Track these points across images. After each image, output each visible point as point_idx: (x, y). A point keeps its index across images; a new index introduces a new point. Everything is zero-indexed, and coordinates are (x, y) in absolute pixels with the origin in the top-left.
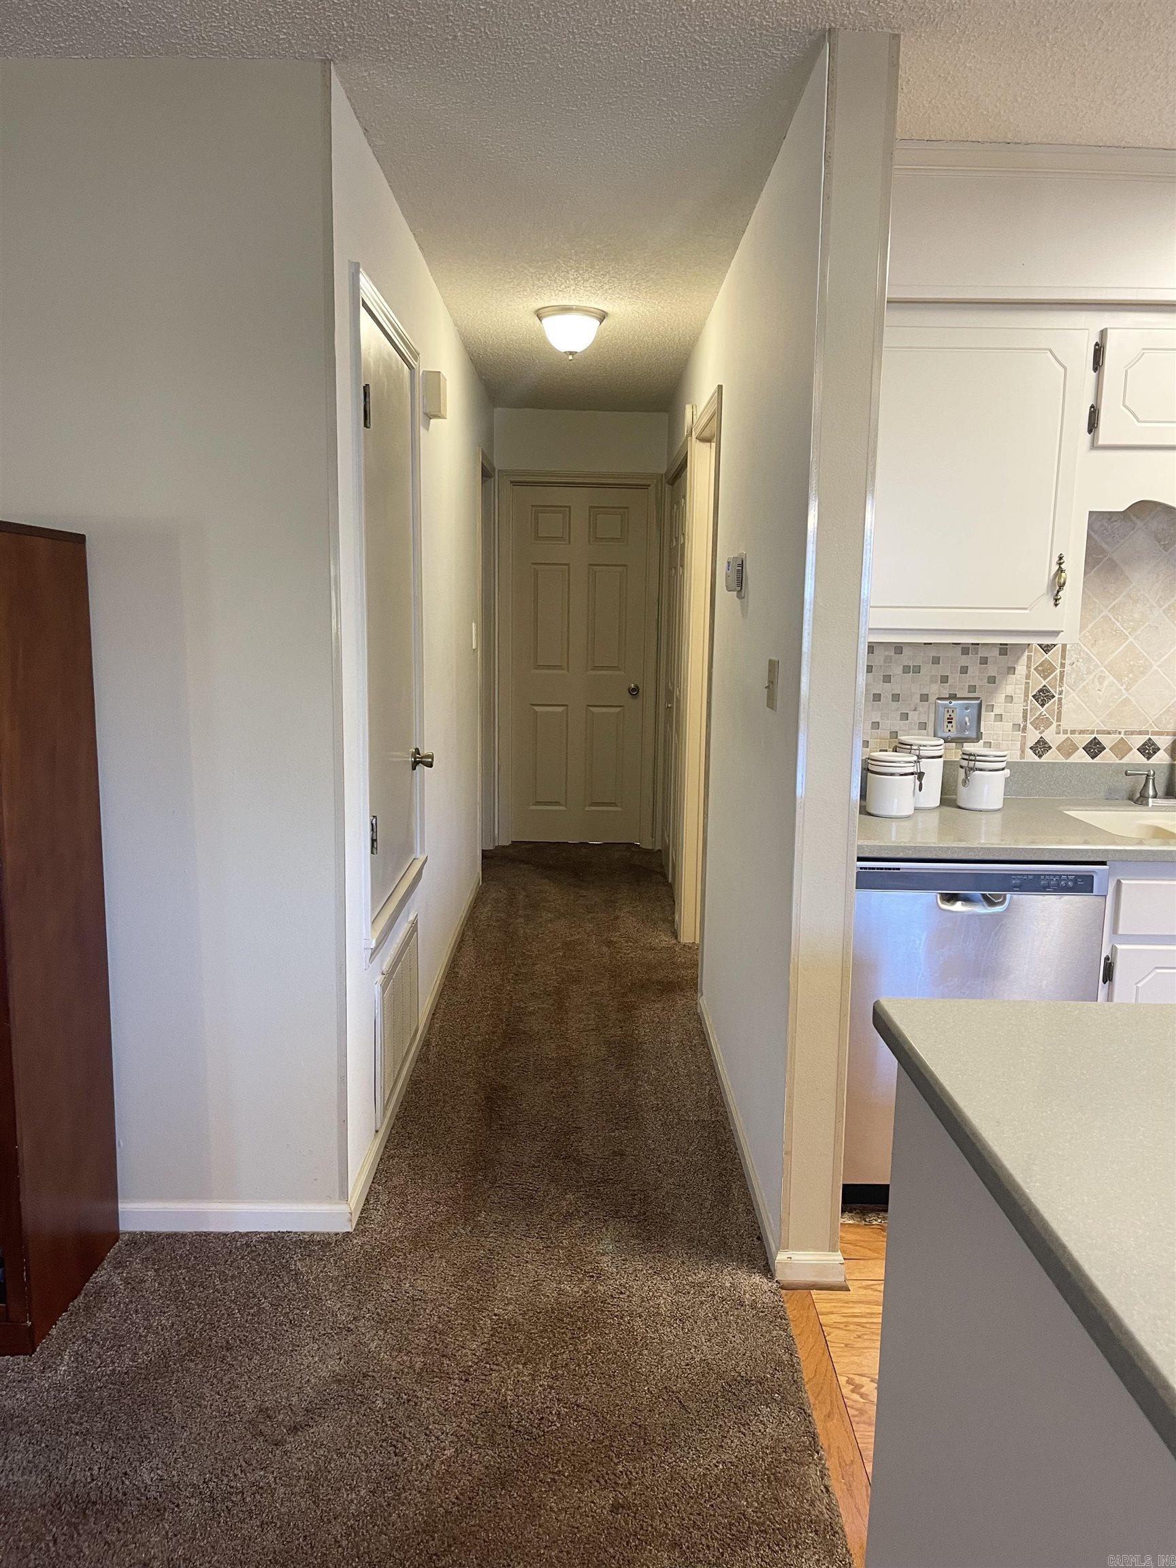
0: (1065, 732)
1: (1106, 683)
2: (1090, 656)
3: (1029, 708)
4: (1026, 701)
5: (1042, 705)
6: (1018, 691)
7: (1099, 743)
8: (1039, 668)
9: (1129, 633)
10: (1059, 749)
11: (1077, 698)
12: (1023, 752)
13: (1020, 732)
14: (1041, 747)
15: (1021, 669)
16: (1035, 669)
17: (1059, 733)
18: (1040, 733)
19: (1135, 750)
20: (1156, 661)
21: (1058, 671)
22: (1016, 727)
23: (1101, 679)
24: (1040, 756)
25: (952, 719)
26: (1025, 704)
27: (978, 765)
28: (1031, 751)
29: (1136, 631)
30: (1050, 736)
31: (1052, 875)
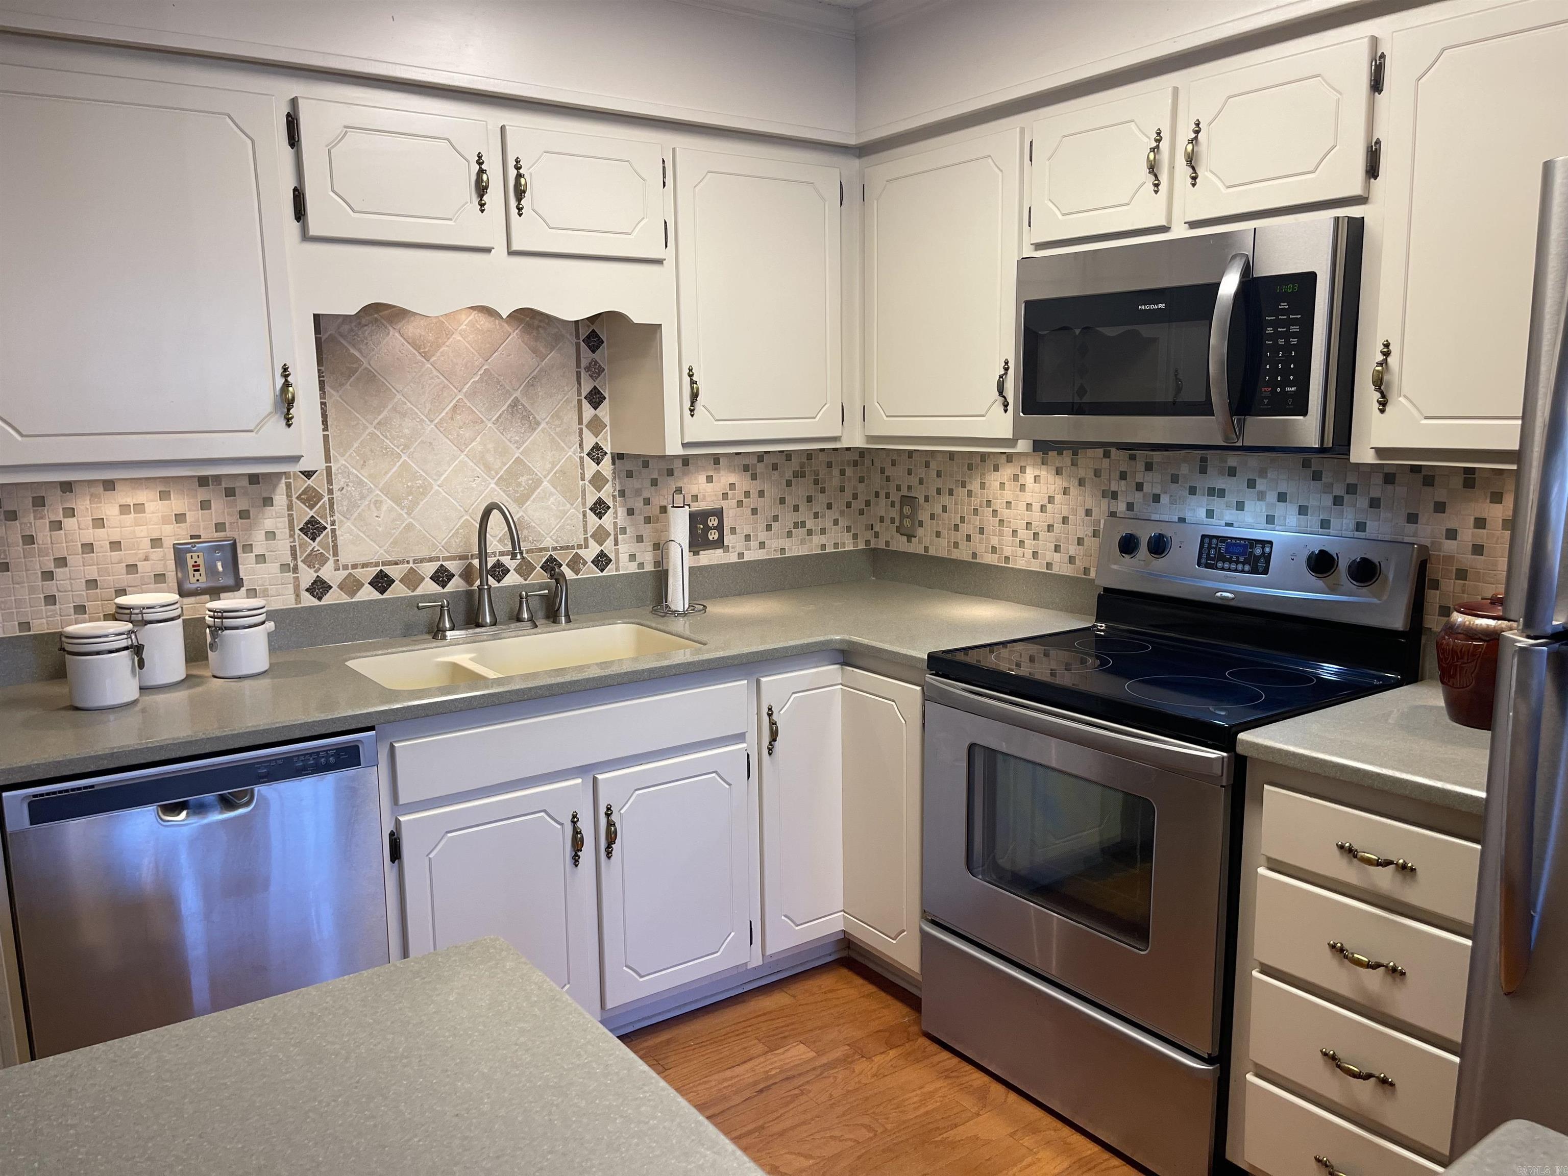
0: (345, 567)
1: (384, 508)
2: (361, 480)
3: (297, 544)
4: (292, 536)
5: (314, 539)
6: (279, 525)
7: (387, 576)
8: (303, 497)
9: (401, 451)
10: (341, 587)
11: (353, 528)
12: (298, 596)
13: (291, 573)
14: (319, 588)
15: (280, 499)
16: (297, 498)
17: (339, 570)
18: (316, 571)
19: (428, 579)
20: (435, 480)
21: (326, 499)
22: (284, 567)
23: (378, 503)
24: (320, 599)
25: (199, 566)
26: (292, 540)
27: (227, 622)
28: (307, 594)
29: (409, 448)
30: (327, 573)
31: (307, 754)
